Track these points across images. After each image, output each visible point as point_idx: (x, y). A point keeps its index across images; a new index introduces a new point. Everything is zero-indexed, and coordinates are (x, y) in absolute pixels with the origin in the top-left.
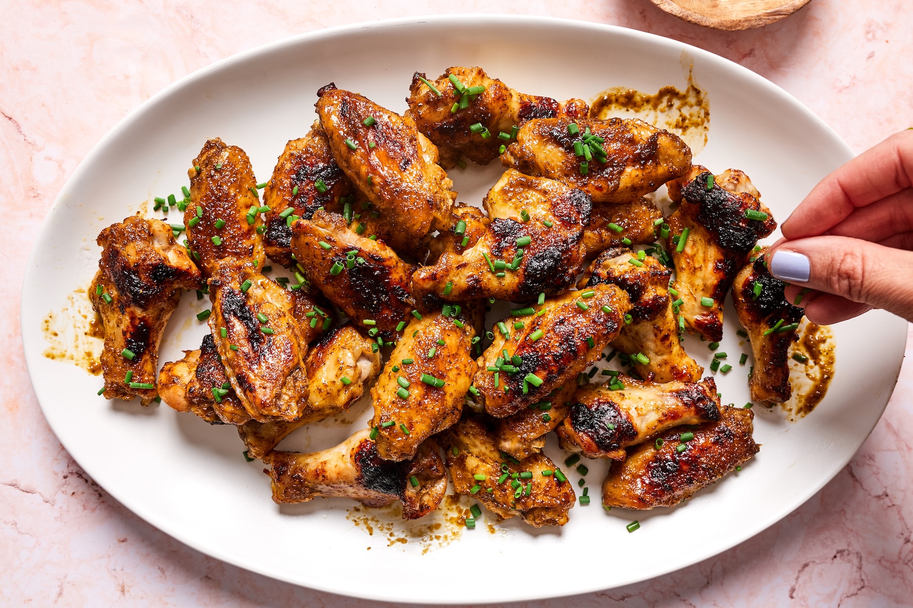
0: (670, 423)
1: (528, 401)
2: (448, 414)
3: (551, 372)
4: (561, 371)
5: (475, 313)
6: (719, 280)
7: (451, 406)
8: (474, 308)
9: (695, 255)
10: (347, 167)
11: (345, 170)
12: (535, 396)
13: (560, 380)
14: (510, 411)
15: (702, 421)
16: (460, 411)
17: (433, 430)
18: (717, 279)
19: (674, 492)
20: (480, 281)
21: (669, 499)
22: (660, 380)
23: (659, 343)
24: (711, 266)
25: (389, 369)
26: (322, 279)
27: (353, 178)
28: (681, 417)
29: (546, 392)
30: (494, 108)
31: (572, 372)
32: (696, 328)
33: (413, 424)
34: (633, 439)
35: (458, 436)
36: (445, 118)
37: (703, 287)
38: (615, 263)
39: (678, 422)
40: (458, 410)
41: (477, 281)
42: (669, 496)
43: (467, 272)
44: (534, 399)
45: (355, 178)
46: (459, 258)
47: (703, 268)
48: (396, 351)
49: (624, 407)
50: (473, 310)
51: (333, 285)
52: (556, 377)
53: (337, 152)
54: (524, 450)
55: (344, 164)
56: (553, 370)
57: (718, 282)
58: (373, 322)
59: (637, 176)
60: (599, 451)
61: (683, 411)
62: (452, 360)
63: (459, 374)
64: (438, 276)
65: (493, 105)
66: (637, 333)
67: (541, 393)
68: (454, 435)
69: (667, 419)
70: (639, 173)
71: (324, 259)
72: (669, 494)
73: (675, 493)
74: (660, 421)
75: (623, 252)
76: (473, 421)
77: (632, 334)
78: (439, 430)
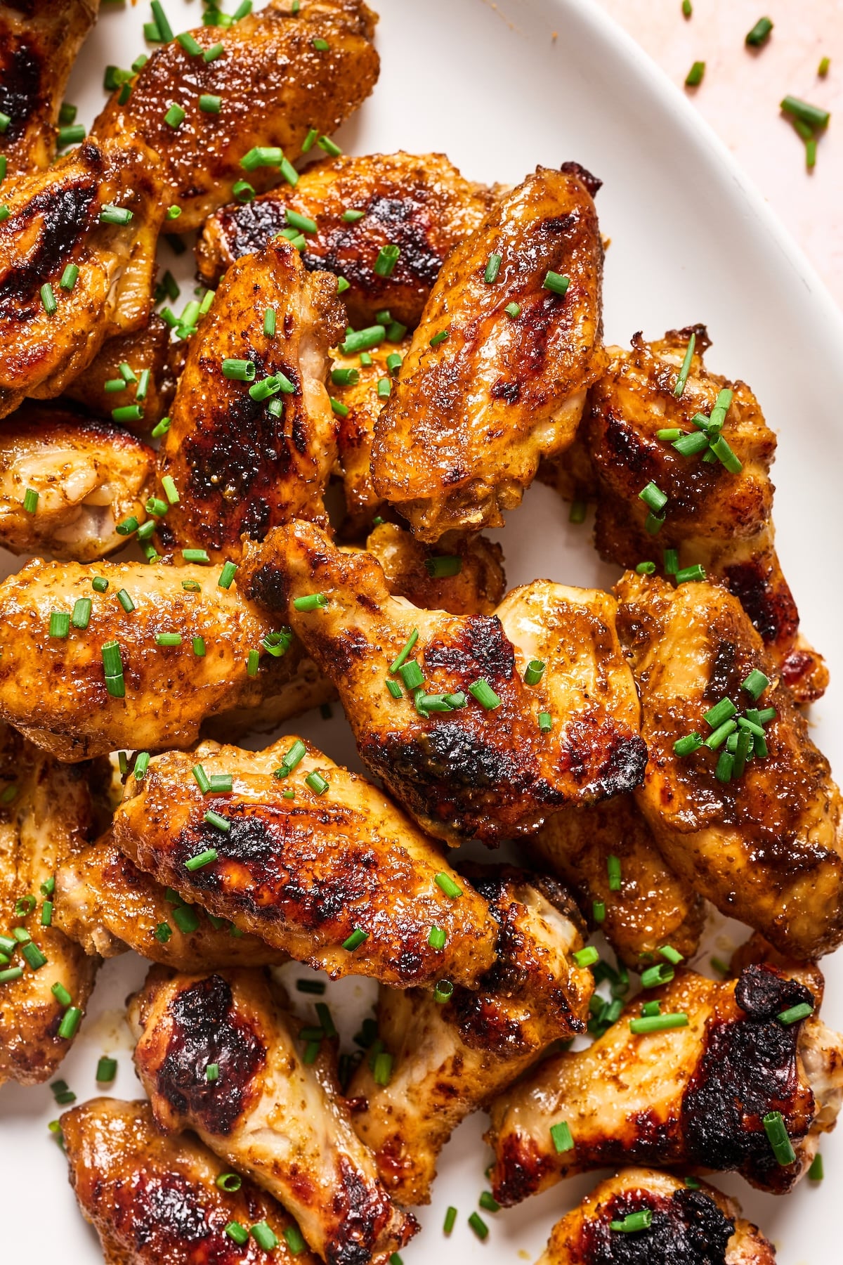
0: (283, 1190)
1: (177, 881)
2: (67, 733)
3: (256, 894)
4: (268, 914)
5: (299, 688)
6: (618, 1137)
7: (86, 732)
8: (307, 680)
9: (641, 1062)
10: (447, 286)
11: (440, 287)
12: (195, 891)
13: (249, 922)
14: (140, 859)
15: (322, 1253)
16: (86, 755)
17: (20, 719)
18: (616, 1132)
19: (138, 1251)
20: (359, 657)
21: (120, 1248)
22: (359, 1127)
23: (430, 1084)
24: (637, 1105)
25: (95, 571)
26: (206, 354)
27: (431, 306)
28: (307, 1204)
29: (214, 908)
30: (711, 511)
31: (280, 937)
32: (501, 1143)
33: (11, 676)
34: (213, 1131)
35: (40, 782)
36: (641, 427)
37: (588, 1113)
38: (542, 912)
39: (293, 1203)
40: (85, 749)
41: (358, 654)
42: (126, 1245)
43: (363, 622)
44: (187, 891)
45: (435, 311)
46: (382, 592)
47: (624, 1094)
48: (138, 569)
49: (269, 1082)
50: (302, 681)
51: (204, 380)
52: (252, 910)
53: (465, 252)
54: (77, 923)
55: (449, 279)
56: (262, 896)
57: (612, 1138)
58: (174, 495)
59: (730, 860)
60: (152, 1074)
61: (320, 1202)
62: (176, 686)
63: (156, 715)
64: (322, 568)
65: (718, 506)
66: (427, 1030)
67: (207, 899)
68: (37, 773)
69: (288, 1179)
70: (740, 863)
71: (244, 335)
72: (131, 1244)
73: (138, 1256)
74: (276, 1167)
75: (571, 917)
76: (84, 794)
77: (422, 1020)
78: (27, 732)
